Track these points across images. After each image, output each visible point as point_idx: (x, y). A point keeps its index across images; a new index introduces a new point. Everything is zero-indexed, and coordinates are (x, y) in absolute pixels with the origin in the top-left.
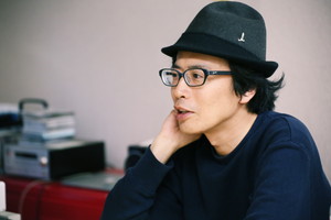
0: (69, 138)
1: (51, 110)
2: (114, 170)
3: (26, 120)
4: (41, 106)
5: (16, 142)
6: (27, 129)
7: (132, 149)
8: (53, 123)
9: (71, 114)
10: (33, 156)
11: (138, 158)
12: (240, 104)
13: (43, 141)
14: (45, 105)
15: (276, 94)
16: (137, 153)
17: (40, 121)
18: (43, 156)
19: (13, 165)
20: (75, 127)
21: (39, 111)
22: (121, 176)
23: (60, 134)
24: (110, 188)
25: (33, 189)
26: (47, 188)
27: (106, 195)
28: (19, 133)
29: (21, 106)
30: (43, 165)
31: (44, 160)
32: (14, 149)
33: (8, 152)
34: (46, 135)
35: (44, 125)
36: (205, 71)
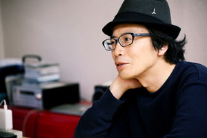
0: (56, 81)
1: (43, 62)
2: (85, 102)
3: (27, 69)
4: (36, 60)
5: (20, 84)
6: (28, 75)
7: (97, 88)
8: (44, 71)
9: (57, 65)
10: (31, 93)
11: (102, 94)
12: (159, 56)
13: (38, 83)
14: (40, 59)
15: (184, 49)
16: (100, 90)
17: (35, 70)
18: (38, 93)
19: (19, 99)
20: (60, 73)
21: (35, 63)
22: (90, 106)
23: (50, 78)
24: (82, 114)
25: (32, 115)
26: (41, 114)
27: (79, 119)
28: (23, 78)
29: (24, 59)
30: (38, 99)
31: (39, 96)
32: (19, 88)
33: (15, 91)
34: (40, 79)
35: (39, 73)
36: (132, 34)
